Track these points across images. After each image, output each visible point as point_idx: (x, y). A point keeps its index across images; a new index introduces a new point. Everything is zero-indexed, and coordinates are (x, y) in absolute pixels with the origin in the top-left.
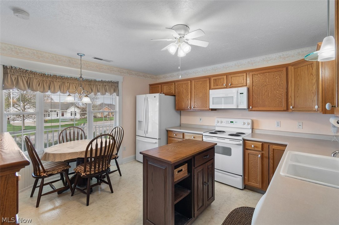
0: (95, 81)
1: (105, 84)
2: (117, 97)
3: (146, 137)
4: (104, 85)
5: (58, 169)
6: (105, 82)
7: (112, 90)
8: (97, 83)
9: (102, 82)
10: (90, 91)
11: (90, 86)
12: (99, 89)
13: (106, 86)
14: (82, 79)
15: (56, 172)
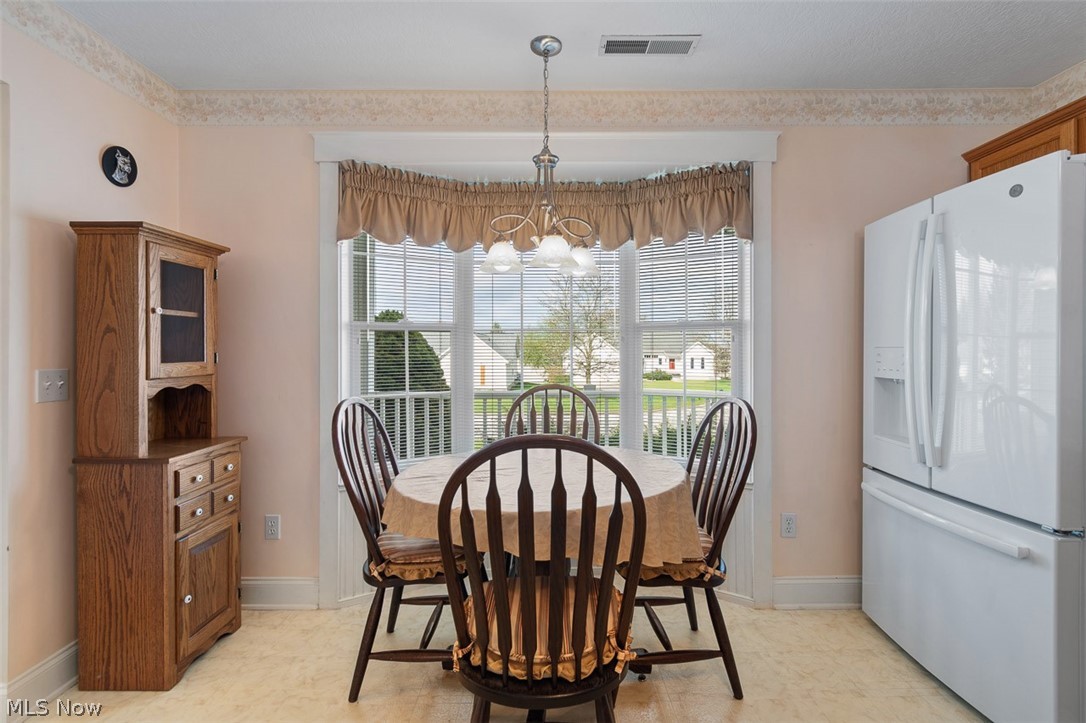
0: (644, 184)
1: (683, 191)
2: (748, 247)
3: (931, 490)
4: (681, 195)
5: (426, 563)
6: (686, 177)
7: (716, 215)
8: (649, 194)
9: (671, 181)
10: (624, 231)
11: (625, 210)
12: (658, 219)
13: (690, 199)
14: (547, 157)
15: (415, 577)
